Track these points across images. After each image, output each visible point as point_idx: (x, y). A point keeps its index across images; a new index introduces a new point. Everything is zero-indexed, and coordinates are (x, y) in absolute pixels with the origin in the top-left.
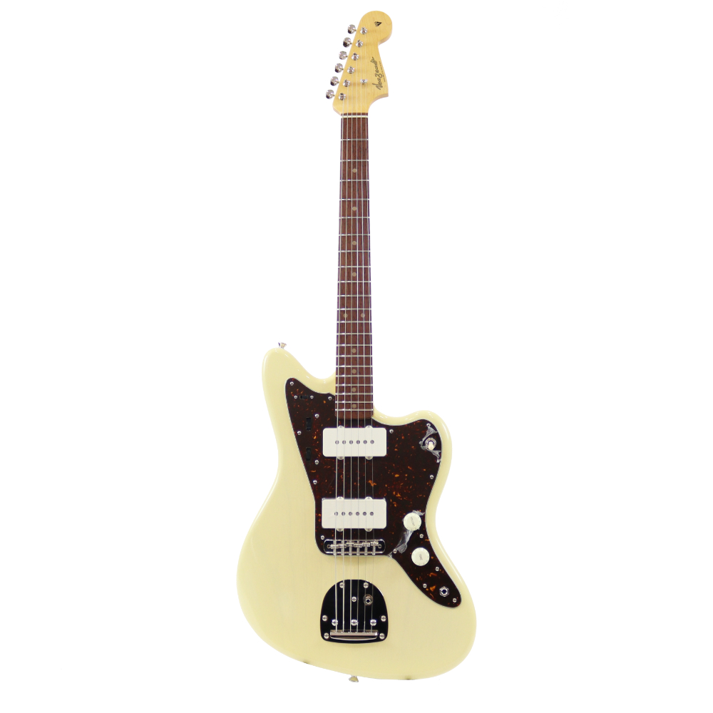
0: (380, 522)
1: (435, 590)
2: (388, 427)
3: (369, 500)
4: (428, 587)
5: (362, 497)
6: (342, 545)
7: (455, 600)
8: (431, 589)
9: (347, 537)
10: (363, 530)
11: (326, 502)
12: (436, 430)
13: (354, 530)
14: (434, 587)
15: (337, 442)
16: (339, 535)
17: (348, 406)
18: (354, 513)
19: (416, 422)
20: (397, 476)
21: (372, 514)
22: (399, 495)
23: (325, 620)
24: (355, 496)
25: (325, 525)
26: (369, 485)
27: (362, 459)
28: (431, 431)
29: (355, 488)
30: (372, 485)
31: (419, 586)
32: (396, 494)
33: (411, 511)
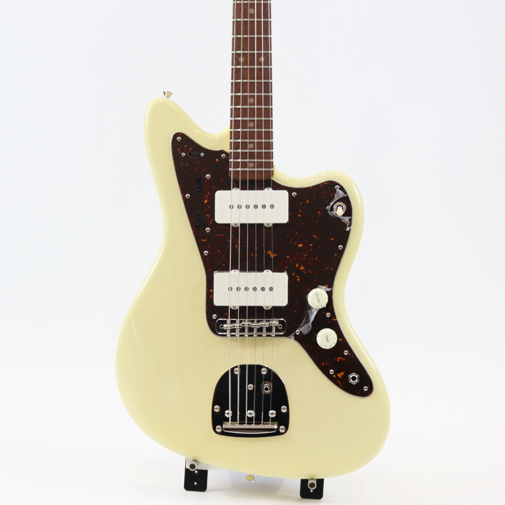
0: (280, 298)
1: (343, 376)
2: (290, 190)
3: (268, 273)
4: (336, 373)
5: (261, 270)
6: (237, 325)
7: (366, 389)
8: (339, 375)
9: (243, 316)
10: (261, 308)
11: (218, 276)
12: (346, 193)
13: (251, 308)
14: (342, 373)
15: (231, 207)
16: (234, 313)
17: (244, 165)
18: (251, 288)
19: (322, 184)
20: (300, 245)
21: (271, 289)
22: (302, 268)
23: (217, 411)
24: (252, 269)
25: (218, 302)
26: (268, 256)
27: (261, 226)
28: (340, 194)
29: (252, 259)
30: (272, 256)
31: (325, 371)
32: (300, 266)
33: (316, 287)
